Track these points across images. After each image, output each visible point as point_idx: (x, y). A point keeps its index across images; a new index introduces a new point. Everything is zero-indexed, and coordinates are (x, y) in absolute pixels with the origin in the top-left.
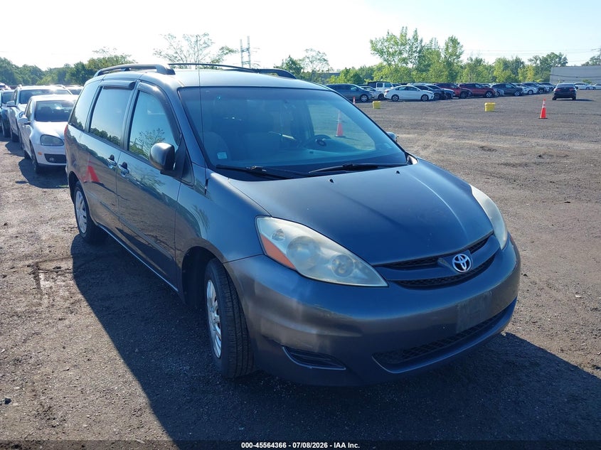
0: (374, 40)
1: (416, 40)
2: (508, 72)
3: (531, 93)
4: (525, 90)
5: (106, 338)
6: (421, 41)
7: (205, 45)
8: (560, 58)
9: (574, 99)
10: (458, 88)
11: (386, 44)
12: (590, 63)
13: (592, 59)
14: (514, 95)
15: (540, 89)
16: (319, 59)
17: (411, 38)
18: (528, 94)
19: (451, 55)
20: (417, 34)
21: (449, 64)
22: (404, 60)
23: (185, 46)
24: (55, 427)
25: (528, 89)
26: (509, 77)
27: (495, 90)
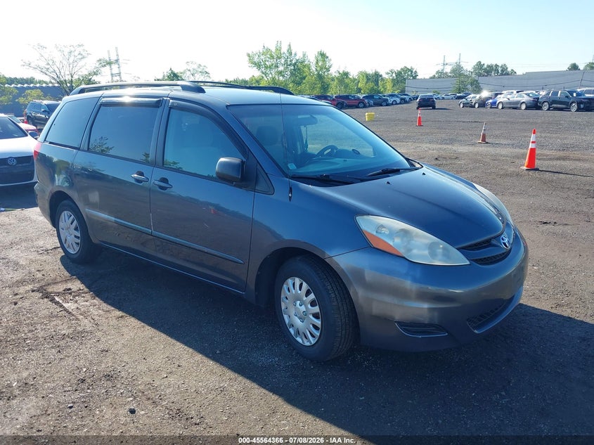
0: (251, 53)
1: (291, 54)
2: (371, 85)
3: (395, 103)
4: (391, 100)
5: (179, 345)
6: (295, 54)
7: (80, 57)
8: (412, 72)
9: (434, 108)
10: (334, 100)
11: (262, 57)
12: (436, 76)
13: (438, 72)
14: (382, 106)
15: (402, 99)
16: (201, 72)
17: (286, 52)
18: (392, 104)
19: (321, 69)
20: (290, 47)
21: (320, 77)
22: (280, 73)
23: (58, 57)
24: (198, 424)
25: (392, 100)
26: (372, 89)
27: (366, 101)
